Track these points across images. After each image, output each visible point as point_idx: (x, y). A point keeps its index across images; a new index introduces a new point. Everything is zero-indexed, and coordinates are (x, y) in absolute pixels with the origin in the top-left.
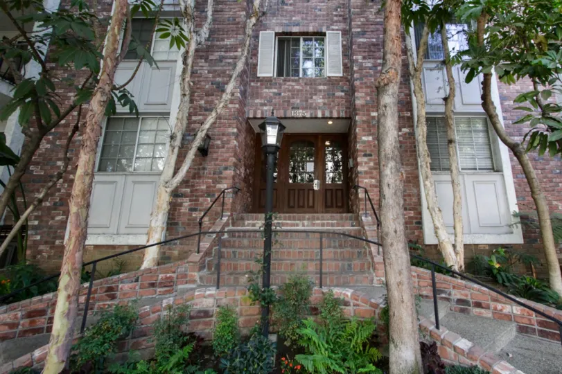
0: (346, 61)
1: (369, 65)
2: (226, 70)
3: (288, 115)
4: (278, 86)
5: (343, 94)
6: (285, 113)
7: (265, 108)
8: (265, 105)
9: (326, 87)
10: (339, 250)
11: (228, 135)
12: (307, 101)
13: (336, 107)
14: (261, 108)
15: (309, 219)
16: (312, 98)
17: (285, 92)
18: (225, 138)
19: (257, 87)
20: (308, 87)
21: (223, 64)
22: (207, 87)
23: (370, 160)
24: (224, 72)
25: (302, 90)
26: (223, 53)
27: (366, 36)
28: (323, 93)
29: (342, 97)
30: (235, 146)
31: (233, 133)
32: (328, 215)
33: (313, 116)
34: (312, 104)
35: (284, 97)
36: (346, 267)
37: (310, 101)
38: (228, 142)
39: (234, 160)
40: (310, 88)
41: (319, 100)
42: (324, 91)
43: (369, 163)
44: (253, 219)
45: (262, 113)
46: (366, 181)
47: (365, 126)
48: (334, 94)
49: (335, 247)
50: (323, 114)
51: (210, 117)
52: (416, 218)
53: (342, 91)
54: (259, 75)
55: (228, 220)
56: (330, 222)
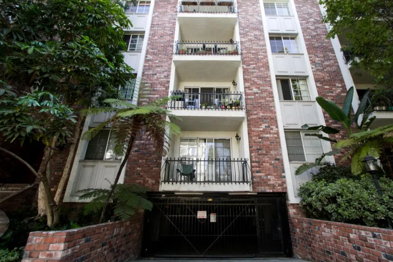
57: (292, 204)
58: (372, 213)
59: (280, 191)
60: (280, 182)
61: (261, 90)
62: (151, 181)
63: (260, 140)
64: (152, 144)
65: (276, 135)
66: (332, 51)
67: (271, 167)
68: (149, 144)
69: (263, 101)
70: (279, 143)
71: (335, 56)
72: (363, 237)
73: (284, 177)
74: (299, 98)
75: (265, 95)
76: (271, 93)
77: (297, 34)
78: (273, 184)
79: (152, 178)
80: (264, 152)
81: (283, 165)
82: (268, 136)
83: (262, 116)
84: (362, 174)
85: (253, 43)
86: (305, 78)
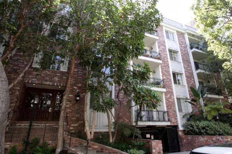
0: (69, 66)
1: (76, 71)
2: (19, 65)
3: (43, 83)
4: (40, 71)
5: (66, 78)
6: (42, 82)
7: (33, 79)
8: (34, 78)
9: (60, 75)
10: (53, 134)
11: (16, 90)
12: (51, 79)
13: (62, 83)
14: (31, 79)
15: (44, 123)
16: (54, 78)
17: (43, 74)
18: (14, 91)
19: (31, 71)
20: (53, 74)
21: (18, 62)
22: (9, 70)
23: (71, 103)
24: (18, 65)
25: (50, 75)
26: (19, 58)
27: (77, 61)
28: (58, 77)
29: (65, 79)
30: (18, 94)
31: (18, 89)
32: (52, 122)
33: (53, 85)
34: (53, 80)
35: (42, 76)
36: (54, 139)
37: (53, 79)
38: (15, 92)
39: (16, 100)
40: (54, 74)
41: (56, 79)
42: (59, 76)
43: (70, 104)
44: (20, 123)
45: (32, 81)
46: (68, 110)
47: (71, 91)
48: (63, 78)
49: (52, 133)
50: (57, 84)
51: (11, 85)
52: (83, 123)
53: (66, 77)
54: (33, 66)
55: (9, 124)
56: (52, 124)
57: (180, 130)
58: (218, 132)
59: (176, 125)
60: (176, 121)
61: (167, 78)
62: (127, 120)
63: (168, 102)
64: (125, 101)
65: (173, 100)
66: (190, 63)
67: (173, 114)
68: (123, 101)
69: (168, 83)
70: (174, 104)
71: (191, 66)
72: (218, 139)
73: (177, 119)
74: (179, 83)
75: (168, 80)
76: (170, 80)
77: (178, 52)
78: (173, 122)
79: (127, 118)
80: (170, 108)
81: (176, 114)
82: (170, 100)
83: (168, 91)
84: (212, 119)
85: (162, 52)
86: (181, 74)
